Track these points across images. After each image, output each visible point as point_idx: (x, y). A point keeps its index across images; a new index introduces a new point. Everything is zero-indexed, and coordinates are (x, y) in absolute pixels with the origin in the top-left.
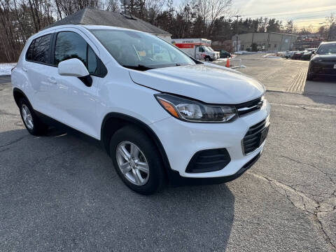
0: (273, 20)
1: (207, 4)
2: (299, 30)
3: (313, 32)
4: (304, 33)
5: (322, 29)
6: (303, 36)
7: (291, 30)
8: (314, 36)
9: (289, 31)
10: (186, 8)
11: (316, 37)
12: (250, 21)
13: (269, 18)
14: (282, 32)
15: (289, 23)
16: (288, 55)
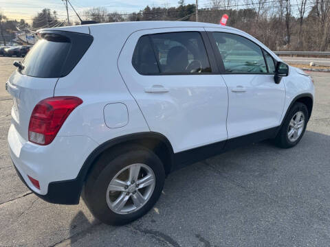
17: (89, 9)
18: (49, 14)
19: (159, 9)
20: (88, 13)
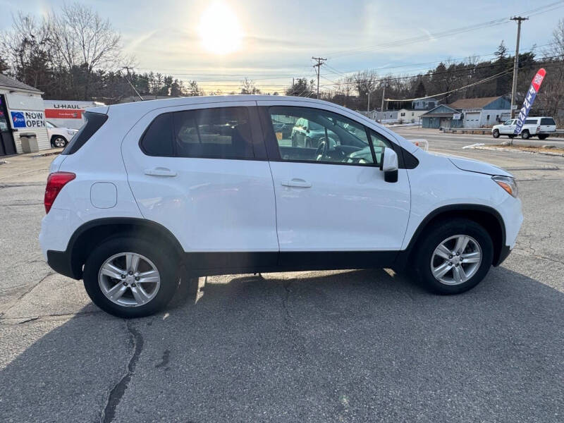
13: (163, 76)
15: (192, 85)
17: (352, 74)
18: (305, 84)
19: (462, 65)
20: (351, 79)
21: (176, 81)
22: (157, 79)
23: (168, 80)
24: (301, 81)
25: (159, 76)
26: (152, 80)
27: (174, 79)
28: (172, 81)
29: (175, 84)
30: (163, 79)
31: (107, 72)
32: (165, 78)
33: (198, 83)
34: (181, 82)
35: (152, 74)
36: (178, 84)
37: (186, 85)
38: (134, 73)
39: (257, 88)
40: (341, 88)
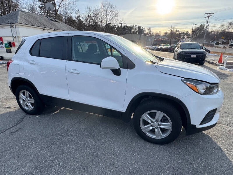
0: (140, 27)
1: (102, 14)
2: (155, 34)
3: (162, 35)
4: (157, 35)
5: (166, 33)
6: (157, 37)
7: (150, 34)
8: (162, 37)
9: (149, 34)
10: (89, 16)
11: (164, 38)
12: (127, 27)
13: (138, 26)
14: (146, 34)
15: (149, 29)
16: (153, 48)
21: (142, 28)
22: (135, 27)
23: (139, 28)
24: (201, 26)
25: (136, 26)
26: (133, 28)
27: (141, 27)
28: (141, 28)
29: (142, 29)
30: (137, 27)
31: (117, 26)
32: (138, 27)
33: (151, 28)
34: (144, 28)
35: (133, 25)
36: (143, 29)
37: (146, 29)
38: (127, 25)
39: (178, 30)
40: (224, 28)
